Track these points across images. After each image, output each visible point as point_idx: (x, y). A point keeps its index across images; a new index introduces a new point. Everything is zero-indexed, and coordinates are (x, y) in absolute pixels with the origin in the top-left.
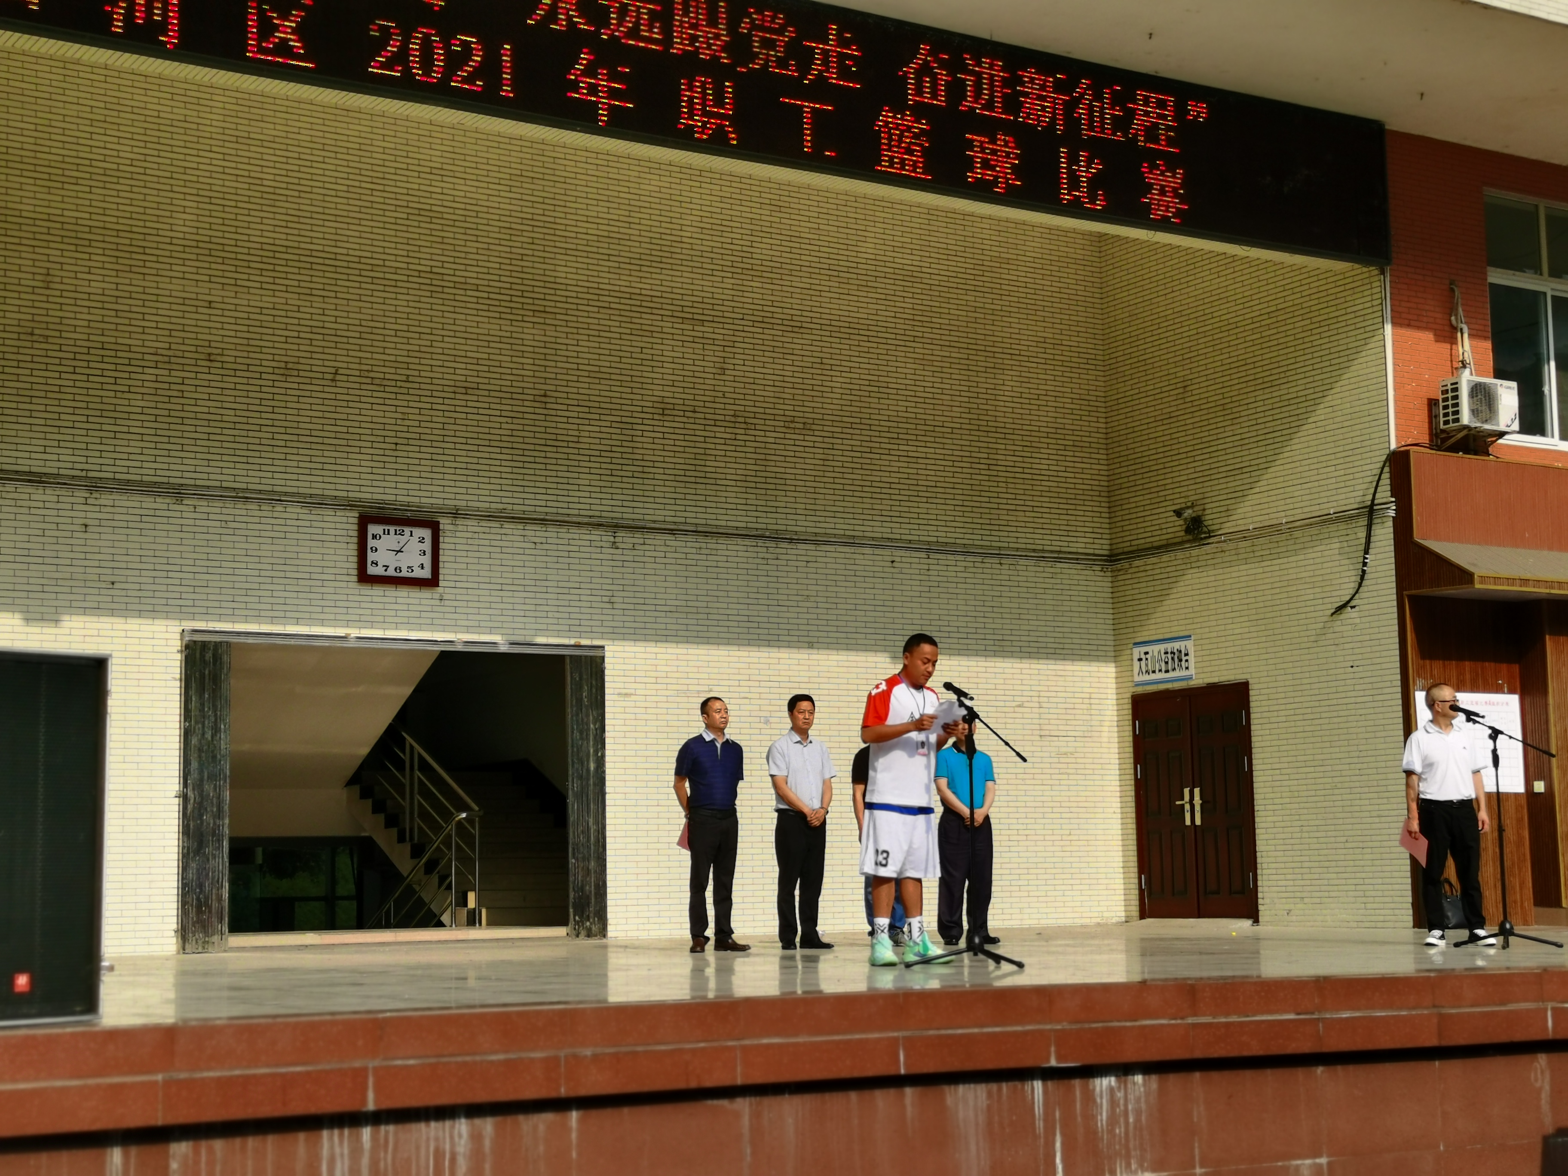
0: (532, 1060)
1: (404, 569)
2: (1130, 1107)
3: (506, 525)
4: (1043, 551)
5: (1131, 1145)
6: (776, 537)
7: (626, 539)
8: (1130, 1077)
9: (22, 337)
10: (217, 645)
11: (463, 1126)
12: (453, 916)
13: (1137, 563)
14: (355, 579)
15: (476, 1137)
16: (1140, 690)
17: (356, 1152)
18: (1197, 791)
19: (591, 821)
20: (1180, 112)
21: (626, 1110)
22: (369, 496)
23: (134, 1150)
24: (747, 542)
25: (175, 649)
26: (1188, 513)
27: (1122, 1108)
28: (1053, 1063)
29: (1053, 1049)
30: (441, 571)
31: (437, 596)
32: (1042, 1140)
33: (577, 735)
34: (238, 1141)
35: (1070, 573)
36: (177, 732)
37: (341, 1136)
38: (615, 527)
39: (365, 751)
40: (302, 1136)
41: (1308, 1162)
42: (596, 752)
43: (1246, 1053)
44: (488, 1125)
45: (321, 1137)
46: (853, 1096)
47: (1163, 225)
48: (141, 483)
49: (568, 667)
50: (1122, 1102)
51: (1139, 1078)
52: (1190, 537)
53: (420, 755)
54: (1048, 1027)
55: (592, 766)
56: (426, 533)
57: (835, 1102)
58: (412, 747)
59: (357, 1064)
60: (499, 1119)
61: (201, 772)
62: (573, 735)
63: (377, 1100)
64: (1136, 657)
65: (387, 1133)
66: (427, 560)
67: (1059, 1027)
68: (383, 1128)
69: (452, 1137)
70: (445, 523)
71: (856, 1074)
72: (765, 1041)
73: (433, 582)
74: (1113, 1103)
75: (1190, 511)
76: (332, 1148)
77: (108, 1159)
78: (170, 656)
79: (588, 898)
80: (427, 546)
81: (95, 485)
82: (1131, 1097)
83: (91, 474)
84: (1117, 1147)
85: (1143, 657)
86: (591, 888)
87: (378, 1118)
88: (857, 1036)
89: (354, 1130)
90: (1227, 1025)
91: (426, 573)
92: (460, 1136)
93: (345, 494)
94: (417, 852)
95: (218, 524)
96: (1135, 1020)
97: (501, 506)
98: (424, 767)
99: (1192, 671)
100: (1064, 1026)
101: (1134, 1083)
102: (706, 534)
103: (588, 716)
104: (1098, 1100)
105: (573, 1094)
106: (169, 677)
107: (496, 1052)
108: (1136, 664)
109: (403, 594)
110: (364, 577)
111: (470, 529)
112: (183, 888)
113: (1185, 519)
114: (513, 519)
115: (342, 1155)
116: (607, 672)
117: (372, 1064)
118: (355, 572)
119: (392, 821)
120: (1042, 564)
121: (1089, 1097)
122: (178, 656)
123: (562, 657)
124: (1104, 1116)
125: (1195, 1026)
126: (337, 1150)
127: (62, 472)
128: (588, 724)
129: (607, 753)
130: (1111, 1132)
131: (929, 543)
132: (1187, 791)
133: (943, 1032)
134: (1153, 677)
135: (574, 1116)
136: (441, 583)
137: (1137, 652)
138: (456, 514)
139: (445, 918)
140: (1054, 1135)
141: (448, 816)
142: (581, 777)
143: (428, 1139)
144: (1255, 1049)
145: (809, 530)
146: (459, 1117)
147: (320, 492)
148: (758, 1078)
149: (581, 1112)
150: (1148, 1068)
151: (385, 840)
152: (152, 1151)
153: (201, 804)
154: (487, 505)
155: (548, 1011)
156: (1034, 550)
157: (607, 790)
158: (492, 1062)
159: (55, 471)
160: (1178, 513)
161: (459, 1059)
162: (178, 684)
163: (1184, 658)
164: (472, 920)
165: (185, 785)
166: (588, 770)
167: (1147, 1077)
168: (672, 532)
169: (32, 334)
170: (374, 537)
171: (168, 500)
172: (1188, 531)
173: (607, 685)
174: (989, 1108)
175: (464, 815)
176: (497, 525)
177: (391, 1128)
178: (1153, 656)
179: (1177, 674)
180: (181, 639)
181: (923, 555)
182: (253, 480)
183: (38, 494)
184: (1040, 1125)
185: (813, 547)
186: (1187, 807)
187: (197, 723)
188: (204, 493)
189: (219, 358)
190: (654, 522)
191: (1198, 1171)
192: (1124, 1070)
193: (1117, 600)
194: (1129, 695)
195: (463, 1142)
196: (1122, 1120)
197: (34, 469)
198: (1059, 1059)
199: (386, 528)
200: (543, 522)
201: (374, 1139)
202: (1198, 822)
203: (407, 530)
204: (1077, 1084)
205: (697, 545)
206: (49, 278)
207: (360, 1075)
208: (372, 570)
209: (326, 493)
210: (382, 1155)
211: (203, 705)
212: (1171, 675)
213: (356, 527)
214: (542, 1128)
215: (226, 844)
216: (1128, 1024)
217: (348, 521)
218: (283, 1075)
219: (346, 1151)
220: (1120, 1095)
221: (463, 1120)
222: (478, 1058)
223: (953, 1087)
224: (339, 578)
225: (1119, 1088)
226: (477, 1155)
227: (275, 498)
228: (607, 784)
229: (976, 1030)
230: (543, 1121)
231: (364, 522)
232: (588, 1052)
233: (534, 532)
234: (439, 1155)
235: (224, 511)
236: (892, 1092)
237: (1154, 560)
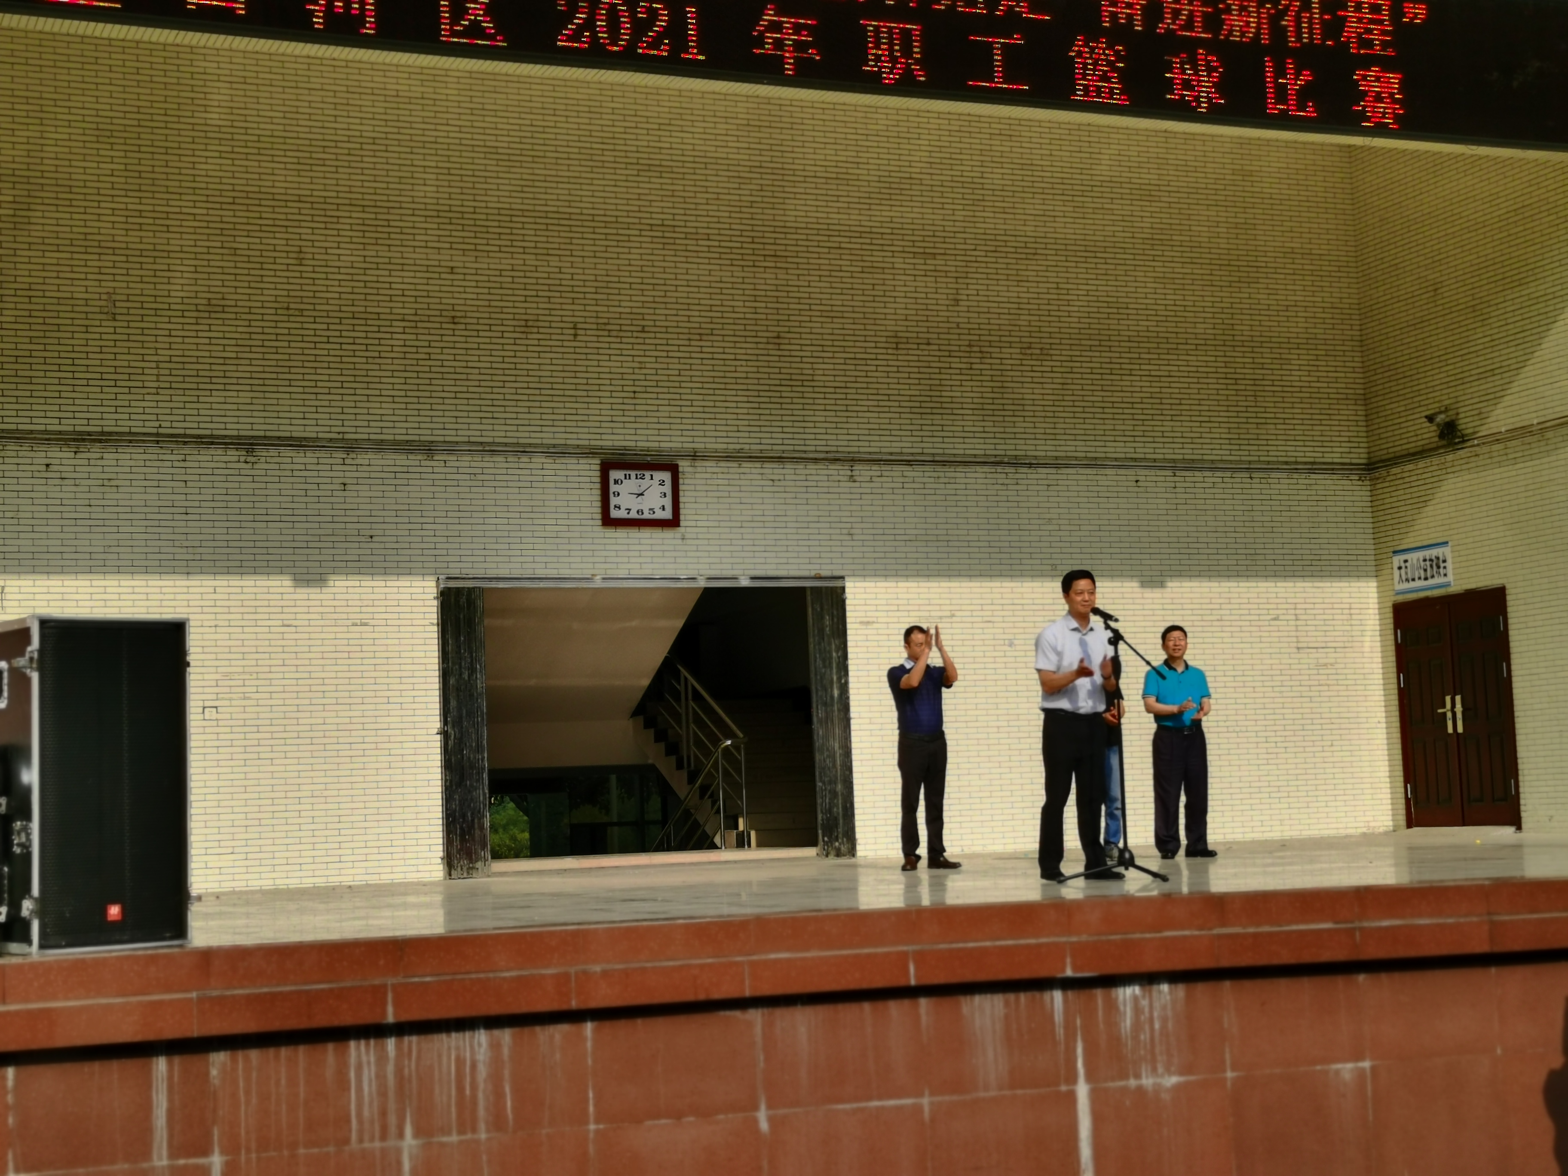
0: (543, 977)
1: (646, 512)
2: (1156, 1014)
3: (744, 465)
4: (1296, 463)
5: (1158, 1050)
6: (1016, 463)
7: (863, 471)
8: (1155, 987)
9: (279, 312)
10: (471, 590)
11: (482, 1037)
12: (723, 838)
13: (1394, 470)
14: (600, 522)
15: (495, 1047)
16: (1401, 598)
17: (382, 1059)
18: (1458, 698)
19: (837, 745)
20: (1396, 16)
21: (639, 1021)
22: (610, 443)
23: (177, 1060)
24: (986, 469)
25: (432, 596)
26: (1440, 418)
27: (1147, 1014)
28: (1069, 973)
29: (1068, 960)
30: (682, 511)
31: (678, 535)
32: (1063, 1047)
33: (819, 663)
34: (271, 1051)
35: (1325, 483)
36: (437, 673)
37: (367, 1046)
38: (852, 460)
39: (646, 682)
40: (330, 1047)
41: (1350, 1066)
42: (839, 679)
43: (1276, 961)
44: (506, 1036)
45: (348, 1047)
46: (867, 1006)
47: (1380, 130)
48: (395, 443)
49: (809, 598)
50: (1147, 1010)
51: (1165, 987)
52: (1444, 442)
53: (693, 687)
54: (1063, 939)
55: (836, 693)
56: (666, 476)
57: (848, 1012)
58: (686, 679)
59: (377, 982)
60: (516, 1030)
61: (459, 709)
62: (816, 662)
63: (395, 1014)
64: (1396, 565)
65: (410, 1043)
66: (668, 502)
67: (1074, 939)
68: (406, 1039)
69: (472, 1047)
70: (684, 465)
71: (865, 985)
72: (773, 956)
73: (674, 522)
74: (1137, 1010)
75: (1442, 416)
76: (359, 1056)
77: (154, 1066)
78: (427, 603)
79: (836, 819)
80: (668, 488)
81: (350, 446)
82: (1157, 1005)
83: (347, 436)
84: (1142, 1052)
85: (1403, 565)
86: (839, 810)
87: (401, 1029)
88: (866, 951)
89: (380, 1041)
90: (1255, 936)
91: (667, 514)
92: (480, 1045)
93: (586, 443)
94: (692, 778)
95: (467, 477)
96: (1160, 932)
97: (738, 447)
98: (697, 696)
99: (1450, 578)
100: (1084, 938)
101: (1160, 992)
102: (944, 463)
103: (830, 644)
104: (1122, 1008)
105: (583, 1006)
106: (427, 622)
107: (509, 969)
108: (1396, 573)
109: (646, 534)
110: (608, 521)
111: (709, 470)
112: (447, 818)
113: (1438, 425)
114: (751, 458)
115: (369, 1063)
116: (848, 602)
117: (390, 981)
118: (599, 516)
119: (673, 749)
120: (1295, 476)
121: (1112, 1006)
122: (435, 603)
123: (803, 589)
124: (1127, 1023)
125: (1220, 937)
126: (364, 1058)
127: (321, 435)
128: (830, 652)
129: (851, 679)
130: (1135, 1038)
131: (1174, 461)
132: (1448, 699)
133: (954, 946)
134: (1412, 585)
135: (589, 1027)
136: (682, 523)
137: (1397, 560)
138: (694, 456)
139: (717, 840)
140: (1075, 1041)
141: (716, 742)
142: (825, 704)
143: (449, 1048)
144: (1286, 957)
145: (1049, 454)
146: (479, 1029)
147: (562, 442)
148: (766, 990)
149: (595, 1024)
150: (1174, 977)
151: (666, 766)
152: (194, 1061)
153: (461, 739)
154: (725, 446)
155: (561, 931)
156: (1286, 463)
157: (852, 715)
158: (504, 979)
159: (314, 435)
160: (1430, 419)
161: (474, 976)
162: (435, 628)
163: (1442, 565)
164: (742, 843)
165: (445, 722)
166: (832, 697)
167: (1173, 986)
168: (909, 463)
169: (288, 309)
170: (616, 482)
171: (420, 457)
172: (1441, 436)
173: (848, 614)
174: (1007, 1017)
175: (729, 742)
176: (735, 464)
177: (414, 1039)
178: (1413, 565)
179: (1437, 580)
180: (437, 587)
181: (1169, 473)
182: (497, 434)
183: (300, 457)
184: (1060, 1032)
185: (1053, 471)
186: (1449, 715)
187: (453, 663)
188: (451, 448)
189: (462, 320)
190: (891, 454)
191: (1229, 1074)
192: (1149, 979)
193: (1376, 507)
194: (1390, 604)
195: (482, 1050)
196: (1147, 1027)
197: (294, 434)
198: (1075, 968)
199: (628, 473)
200: (780, 459)
201: (399, 1048)
202: (1460, 729)
203: (648, 474)
204: (1099, 994)
205: (935, 474)
206: (302, 256)
207: (379, 992)
208: (614, 514)
209: (569, 442)
210: (406, 1062)
211: (459, 647)
212: (1431, 582)
213: (598, 474)
214: (558, 1037)
215: (485, 776)
216: (1148, 936)
217: (590, 468)
218: (307, 992)
219: (372, 1059)
220: (1145, 1003)
221: (482, 1031)
222: (491, 975)
223: (968, 998)
224: (584, 522)
225: (1144, 997)
226: (496, 1061)
227: (523, 450)
228: (852, 709)
229: (988, 944)
230: (559, 1032)
231: (606, 468)
232: (597, 968)
233: (772, 470)
234: (460, 1062)
235: (473, 464)
236: (906, 1003)
237: (1410, 467)
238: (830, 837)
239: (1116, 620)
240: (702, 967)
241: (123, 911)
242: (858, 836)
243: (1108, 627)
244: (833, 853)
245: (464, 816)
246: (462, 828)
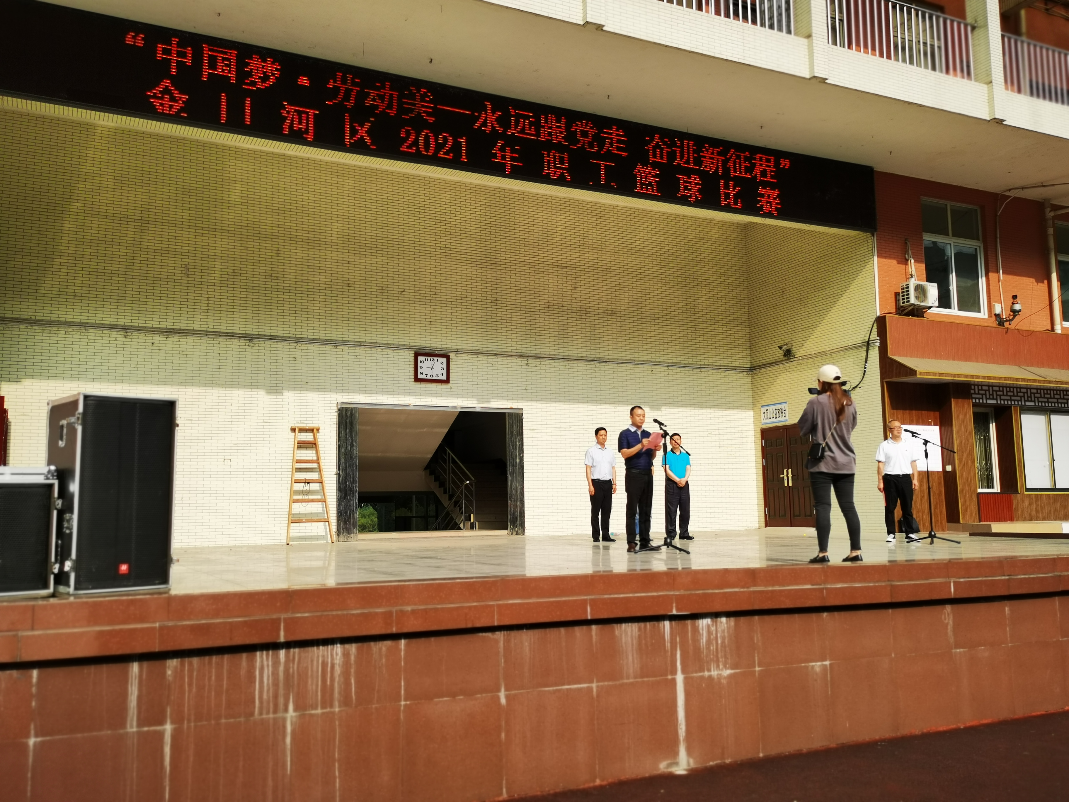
0: (376, 614)
1: (434, 376)
2: (719, 635)
3: (479, 357)
4: (720, 366)
5: (720, 656)
6: (599, 361)
7: (532, 362)
8: (719, 619)
9: (267, 277)
10: (352, 409)
11: (338, 648)
12: (464, 525)
13: (763, 370)
14: (413, 380)
15: (346, 655)
16: (764, 426)
17: (276, 663)
18: (790, 470)
19: (518, 484)
20: (777, 164)
21: (433, 639)
22: (419, 344)
23: (145, 664)
24: (587, 363)
25: (334, 411)
26: (785, 348)
27: (714, 635)
28: (674, 612)
29: (674, 605)
30: (451, 376)
31: (449, 387)
32: (669, 653)
33: (511, 447)
34: (207, 658)
35: (732, 375)
36: (335, 446)
37: (267, 655)
38: (528, 357)
39: (431, 455)
40: (244, 655)
41: (819, 663)
42: (520, 454)
43: (783, 606)
44: (353, 648)
45: (256, 656)
46: (562, 630)
47: (769, 215)
48: (319, 340)
49: (507, 418)
50: (714, 632)
51: (724, 620)
52: (786, 358)
53: (452, 457)
54: (672, 593)
55: (518, 461)
56: (444, 360)
57: (552, 633)
58: (449, 453)
59: (274, 616)
60: (360, 644)
61: (346, 463)
62: (509, 447)
63: (285, 636)
64: (762, 412)
65: (294, 653)
66: (445, 372)
67: (677, 593)
68: (292, 650)
69: (332, 655)
70: (452, 356)
71: (563, 619)
72: (511, 602)
73: (447, 381)
74: (709, 633)
75: (785, 347)
76: (262, 661)
77: (131, 669)
78: (332, 414)
79: (516, 518)
80: (445, 366)
81: (298, 341)
82: (719, 630)
83: (297, 336)
84: (712, 657)
85: (766, 412)
86: (518, 514)
87: (288, 645)
88: (564, 599)
89: (275, 652)
90: (772, 592)
91: (444, 378)
92: (337, 654)
93: (408, 344)
94: (450, 498)
95: (353, 357)
96: (722, 589)
97: (477, 348)
98: (454, 462)
99: (787, 418)
100: (682, 592)
101: (721, 622)
102: (568, 359)
103: (516, 439)
104: (701, 631)
105: (400, 631)
106: (331, 423)
107: (356, 609)
108: (763, 415)
109: (434, 385)
110: (417, 379)
111: (464, 358)
112: (338, 514)
113: (783, 351)
114: (482, 354)
115: (268, 666)
116: (524, 420)
117: (283, 616)
118: (413, 377)
119: (442, 485)
120: (720, 371)
121: (696, 630)
122: (336, 414)
123: (505, 413)
124: (704, 640)
125: (754, 592)
126: (265, 663)
127: (285, 335)
128: (516, 442)
129: (524, 455)
130: (708, 648)
131: (668, 363)
132: (785, 471)
133: (612, 596)
134: (770, 420)
135: (403, 642)
136: (450, 382)
137: (763, 410)
138: (457, 352)
139: (461, 526)
140: (676, 650)
141: (462, 482)
142: (513, 466)
143: (318, 657)
144: (788, 604)
145: (614, 357)
146: (337, 644)
147: (397, 343)
148: (507, 622)
149: (407, 640)
150: (728, 614)
151: (439, 493)
152: (156, 664)
153: (346, 477)
154: (471, 348)
155: (388, 586)
156: (716, 366)
157: (525, 471)
158: (353, 615)
159: (282, 335)
160: (780, 348)
161: (334, 613)
162: (336, 426)
163: (784, 412)
164: (472, 527)
165: (339, 469)
166: (516, 462)
167: (728, 619)
168: (553, 359)
169: (271, 276)
170: (421, 362)
171: (331, 347)
172: (785, 355)
173: (524, 425)
174: (639, 636)
175: (468, 482)
176: (475, 356)
177: (297, 650)
178: (770, 412)
179: (781, 419)
180: (337, 407)
181: (666, 368)
182: (368, 338)
183: (274, 345)
184: (668, 645)
185: (616, 365)
186: (786, 478)
187: (344, 442)
188: (346, 343)
189: (353, 285)
190: (545, 354)
191: (757, 669)
192: (716, 615)
193: (754, 387)
194: (760, 429)
195: (338, 657)
196: (714, 642)
197: (272, 334)
198: (678, 610)
199: (427, 358)
200: (495, 355)
201: (287, 656)
202: (790, 485)
203: (436, 359)
204: (689, 622)
205: (564, 364)
206: (279, 252)
207: (276, 623)
208: (420, 376)
209: (400, 343)
210: (291, 665)
211: (346, 435)
212: (778, 419)
213: (413, 358)
214: (384, 649)
215: (357, 494)
216: (717, 591)
217: (410, 355)
218: (231, 623)
219: (270, 663)
220: (713, 629)
221: (339, 645)
222: (345, 612)
223: (619, 625)
224: (406, 380)
225: (713, 625)
226: (346, 664)
227: (378, 345)
228: (525, 468)
229: (631, 595)
230: (385, 645)
231: (417, 355)
232: (409, 608)
233: (492, 359)
234: (324, 664)
235: (356, 351)
236: (585, 628)
237: (770, 369)
238: (513, 526)
239: (666, 426)
240: (470, 608)
241: (130, 568)
242: (526, 526)
243: (661, 429)
244: (514, 533)
245: (346, 513)
246: (345, 519)
